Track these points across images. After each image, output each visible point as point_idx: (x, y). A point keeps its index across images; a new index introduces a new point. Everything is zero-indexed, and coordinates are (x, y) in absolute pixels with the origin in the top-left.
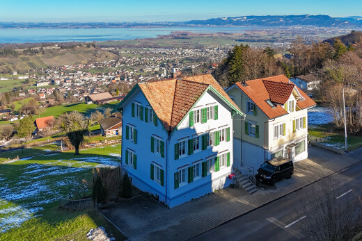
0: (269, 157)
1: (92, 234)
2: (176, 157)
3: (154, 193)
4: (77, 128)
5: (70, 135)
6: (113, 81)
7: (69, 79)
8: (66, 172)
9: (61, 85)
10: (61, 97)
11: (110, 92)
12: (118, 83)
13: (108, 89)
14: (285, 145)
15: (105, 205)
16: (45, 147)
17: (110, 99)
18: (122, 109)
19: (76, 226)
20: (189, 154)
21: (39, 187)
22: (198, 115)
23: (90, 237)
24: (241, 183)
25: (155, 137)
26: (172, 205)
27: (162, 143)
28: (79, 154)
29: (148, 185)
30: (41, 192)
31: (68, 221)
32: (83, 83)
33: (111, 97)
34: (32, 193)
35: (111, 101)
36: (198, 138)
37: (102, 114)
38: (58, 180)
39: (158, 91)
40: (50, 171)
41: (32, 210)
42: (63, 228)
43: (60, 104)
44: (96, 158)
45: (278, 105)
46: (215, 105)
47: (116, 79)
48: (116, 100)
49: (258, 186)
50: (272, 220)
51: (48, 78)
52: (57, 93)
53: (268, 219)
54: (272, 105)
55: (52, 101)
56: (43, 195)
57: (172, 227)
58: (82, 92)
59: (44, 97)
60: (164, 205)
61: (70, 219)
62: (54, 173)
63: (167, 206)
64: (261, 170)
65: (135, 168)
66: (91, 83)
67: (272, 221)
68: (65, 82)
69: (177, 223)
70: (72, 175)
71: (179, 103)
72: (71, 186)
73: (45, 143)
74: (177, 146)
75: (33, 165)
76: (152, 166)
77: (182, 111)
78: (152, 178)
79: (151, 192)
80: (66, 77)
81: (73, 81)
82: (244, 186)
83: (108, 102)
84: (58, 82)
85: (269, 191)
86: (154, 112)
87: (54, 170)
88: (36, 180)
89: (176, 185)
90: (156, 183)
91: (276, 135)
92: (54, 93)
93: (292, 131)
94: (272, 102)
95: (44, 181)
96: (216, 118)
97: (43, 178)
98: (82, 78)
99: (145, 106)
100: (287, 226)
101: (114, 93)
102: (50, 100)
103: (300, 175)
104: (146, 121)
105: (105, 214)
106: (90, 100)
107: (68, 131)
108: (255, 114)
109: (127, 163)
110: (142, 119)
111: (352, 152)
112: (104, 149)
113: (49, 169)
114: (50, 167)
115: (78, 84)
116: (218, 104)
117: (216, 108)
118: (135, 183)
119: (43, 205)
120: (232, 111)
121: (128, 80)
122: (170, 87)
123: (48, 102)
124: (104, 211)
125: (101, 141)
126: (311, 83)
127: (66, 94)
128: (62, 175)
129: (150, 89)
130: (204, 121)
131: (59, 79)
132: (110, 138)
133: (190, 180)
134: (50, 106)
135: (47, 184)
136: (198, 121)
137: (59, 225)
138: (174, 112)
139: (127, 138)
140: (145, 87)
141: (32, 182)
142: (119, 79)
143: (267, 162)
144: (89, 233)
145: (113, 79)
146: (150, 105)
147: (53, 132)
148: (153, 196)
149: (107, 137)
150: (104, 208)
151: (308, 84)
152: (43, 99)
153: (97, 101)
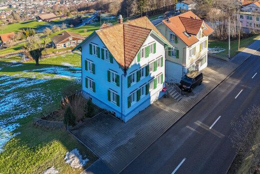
0: (186, 72)
1: (69, 159)
2: (129, 86)
3: (112, 111)
4: (36, 47)
5: (31, 53)
6: (55, 5)
7: (22, 4)
8: (32, 84)
9: (17, 8)
10: (18, 17)
11: (54, 12)
12: (59, 6)
13: (52, 10)
14: (195, 61)
15: (75, 127)
16: (11, 58)
17: (55, 18)
18: (81, 47)
19: (54, 150)
20: (137, 81)
21: (12, 101)
22: (143, 52)
23: (68, 162)
24: (171, 94)
25: (111, 71)
26: (126, 119)
27: (118, 76)
28: (39, 65)
29: (106, 105)
30: (15, 106)
31: (45, 145)
32: (34, 6)
33: (55, 16)
34: (7, 107)
35: (55, 19)
36: (143, 69)
37: (51, 29)
38: (27, 92)
39: (111, 36)
40: (19, 83)
41: (10, 127)
42: (42, 153)
43: (18, 22)
44: (53, 68)
45: (192, 35)
46: (154, 42)
47: (57, 3)
48: (59, 18)
49: (182, 95)
50: (199, 123)
51: (7, 3)
52: (15, 14)
53: (196, 123)
54: (188, 36)
55: (11, 20)
56: (17, 109)
57: (130, 141)
58: (33, 13)
59: (5, 17)
60: (120, 120)
61: (47, 142)
62: (23, 85)
63: (122, 121)
64: (182, 82)
65: (94, 91)
66: (39, 6)
67: (199, 125)
68: (20, 6)
69: (133, 136)
70: (37, 87)
71: (129, 45)
72: (39, 99)
73: (10, 55)
74: (129, 78)
75: (4, 76)
76: (109, 92)
77: (132, 52)
78: (109, 99)
79: (109, 109)
80: (21, 2)
81: (26, 5)
82: (173, 96)
83: (53, 20)
84: (15, 6)
85: (190, 97)
86: (109, 52)
87: (22, 82)
88: (9, 93)
89: (129, 105)
90: (113, 104)
91: (190, 56)
92: (12, 14)
93: (199, 51)
94: (188, 33)
95: (16, 94)
96: (155, 52)
97: (15, 91)
98: (32, 3)
99: (101, 48)
100: (210, 128)
101: (57, 13)
102: (9, 19)
103: (207, 82)
104: (103, 58)
105: (76, 135)
106: (40, 19)
107: (30, 50)
108: (176, 42)
109: (87, 87)
110: (99, 57)
111: (233, 59)
112: (56, 59)
113: (18, 81)
114: (18, 79)
115: (30, 7)
116: (156, 42)
117: (155, 45)
118: (94, 102)
119: (19, 121)
120: (165, 45)
121: (66, 3)
122: (119, 31)
123: (8, 21)
124: (75, 132)
125: (53, 52)
126: (190, 5)
127: (21, 15)
128: (29, 87)
129: (105, 35)
130: (147, 56)
131: (15, 4)
132: (60, 50)
133: (138, 99)
134: (10, 24)
135: (18, 97)
136: (143, 57)
137: (38, 150)
138: (126, 53)
139: (86, 69)
140: (101, 34)
141: (6, 95)
142: (59, 3)
143: (186, 76)
144: (66, 157)
145: (55, 3)
146: (106, 47)
147: (15, 43)
148: (110, 112)
149: (57, 49)
150: (74, 129)
151: (189, 6)
152: (4, 19)
153: (45, 19)
